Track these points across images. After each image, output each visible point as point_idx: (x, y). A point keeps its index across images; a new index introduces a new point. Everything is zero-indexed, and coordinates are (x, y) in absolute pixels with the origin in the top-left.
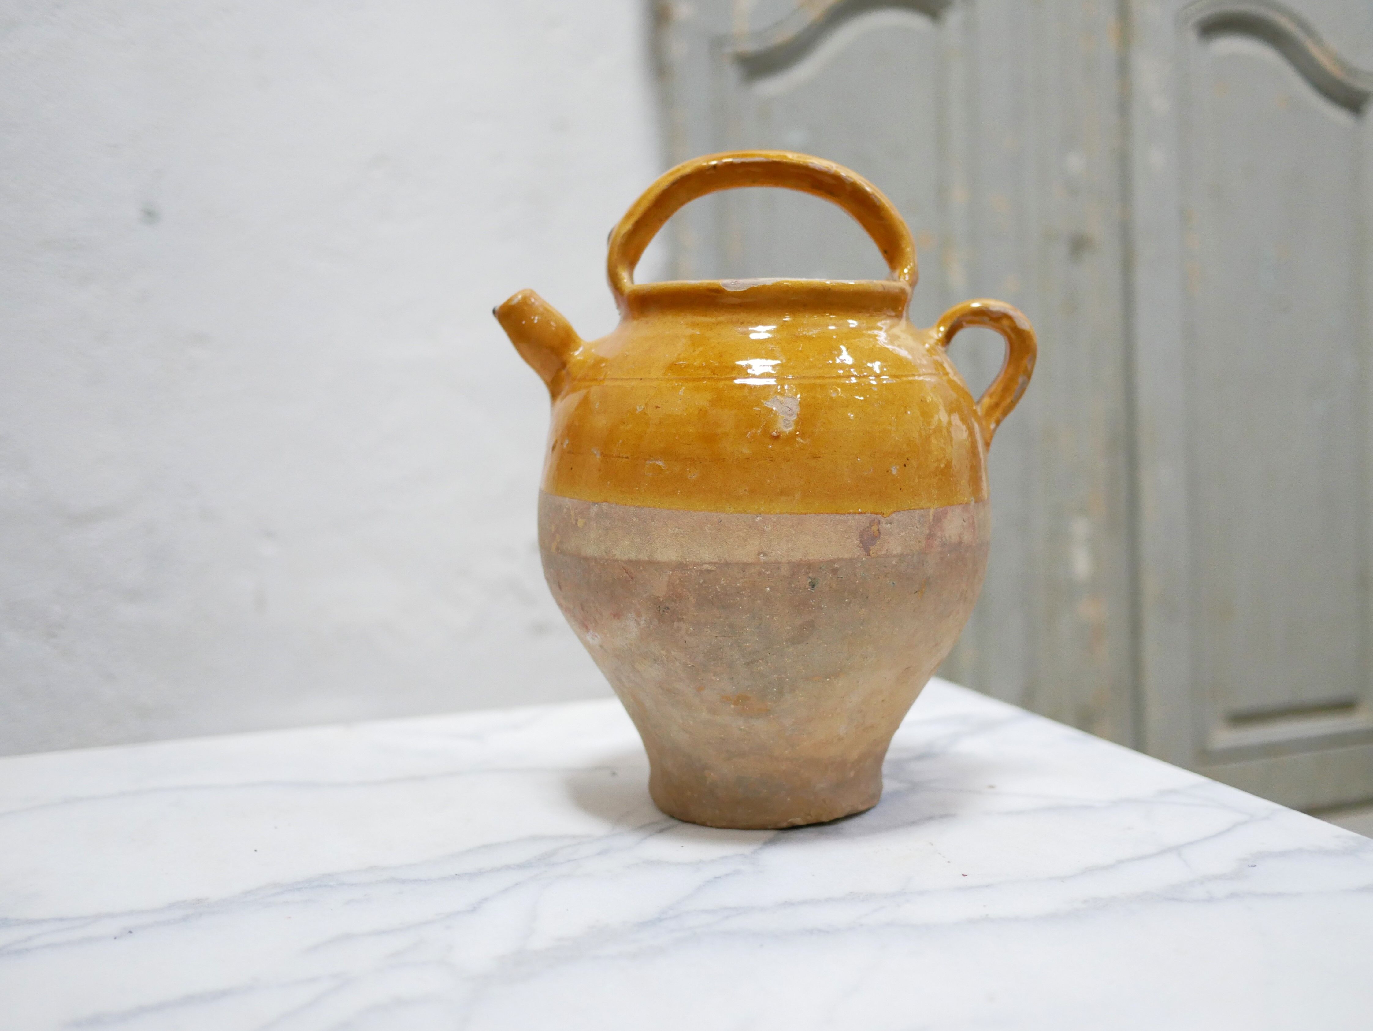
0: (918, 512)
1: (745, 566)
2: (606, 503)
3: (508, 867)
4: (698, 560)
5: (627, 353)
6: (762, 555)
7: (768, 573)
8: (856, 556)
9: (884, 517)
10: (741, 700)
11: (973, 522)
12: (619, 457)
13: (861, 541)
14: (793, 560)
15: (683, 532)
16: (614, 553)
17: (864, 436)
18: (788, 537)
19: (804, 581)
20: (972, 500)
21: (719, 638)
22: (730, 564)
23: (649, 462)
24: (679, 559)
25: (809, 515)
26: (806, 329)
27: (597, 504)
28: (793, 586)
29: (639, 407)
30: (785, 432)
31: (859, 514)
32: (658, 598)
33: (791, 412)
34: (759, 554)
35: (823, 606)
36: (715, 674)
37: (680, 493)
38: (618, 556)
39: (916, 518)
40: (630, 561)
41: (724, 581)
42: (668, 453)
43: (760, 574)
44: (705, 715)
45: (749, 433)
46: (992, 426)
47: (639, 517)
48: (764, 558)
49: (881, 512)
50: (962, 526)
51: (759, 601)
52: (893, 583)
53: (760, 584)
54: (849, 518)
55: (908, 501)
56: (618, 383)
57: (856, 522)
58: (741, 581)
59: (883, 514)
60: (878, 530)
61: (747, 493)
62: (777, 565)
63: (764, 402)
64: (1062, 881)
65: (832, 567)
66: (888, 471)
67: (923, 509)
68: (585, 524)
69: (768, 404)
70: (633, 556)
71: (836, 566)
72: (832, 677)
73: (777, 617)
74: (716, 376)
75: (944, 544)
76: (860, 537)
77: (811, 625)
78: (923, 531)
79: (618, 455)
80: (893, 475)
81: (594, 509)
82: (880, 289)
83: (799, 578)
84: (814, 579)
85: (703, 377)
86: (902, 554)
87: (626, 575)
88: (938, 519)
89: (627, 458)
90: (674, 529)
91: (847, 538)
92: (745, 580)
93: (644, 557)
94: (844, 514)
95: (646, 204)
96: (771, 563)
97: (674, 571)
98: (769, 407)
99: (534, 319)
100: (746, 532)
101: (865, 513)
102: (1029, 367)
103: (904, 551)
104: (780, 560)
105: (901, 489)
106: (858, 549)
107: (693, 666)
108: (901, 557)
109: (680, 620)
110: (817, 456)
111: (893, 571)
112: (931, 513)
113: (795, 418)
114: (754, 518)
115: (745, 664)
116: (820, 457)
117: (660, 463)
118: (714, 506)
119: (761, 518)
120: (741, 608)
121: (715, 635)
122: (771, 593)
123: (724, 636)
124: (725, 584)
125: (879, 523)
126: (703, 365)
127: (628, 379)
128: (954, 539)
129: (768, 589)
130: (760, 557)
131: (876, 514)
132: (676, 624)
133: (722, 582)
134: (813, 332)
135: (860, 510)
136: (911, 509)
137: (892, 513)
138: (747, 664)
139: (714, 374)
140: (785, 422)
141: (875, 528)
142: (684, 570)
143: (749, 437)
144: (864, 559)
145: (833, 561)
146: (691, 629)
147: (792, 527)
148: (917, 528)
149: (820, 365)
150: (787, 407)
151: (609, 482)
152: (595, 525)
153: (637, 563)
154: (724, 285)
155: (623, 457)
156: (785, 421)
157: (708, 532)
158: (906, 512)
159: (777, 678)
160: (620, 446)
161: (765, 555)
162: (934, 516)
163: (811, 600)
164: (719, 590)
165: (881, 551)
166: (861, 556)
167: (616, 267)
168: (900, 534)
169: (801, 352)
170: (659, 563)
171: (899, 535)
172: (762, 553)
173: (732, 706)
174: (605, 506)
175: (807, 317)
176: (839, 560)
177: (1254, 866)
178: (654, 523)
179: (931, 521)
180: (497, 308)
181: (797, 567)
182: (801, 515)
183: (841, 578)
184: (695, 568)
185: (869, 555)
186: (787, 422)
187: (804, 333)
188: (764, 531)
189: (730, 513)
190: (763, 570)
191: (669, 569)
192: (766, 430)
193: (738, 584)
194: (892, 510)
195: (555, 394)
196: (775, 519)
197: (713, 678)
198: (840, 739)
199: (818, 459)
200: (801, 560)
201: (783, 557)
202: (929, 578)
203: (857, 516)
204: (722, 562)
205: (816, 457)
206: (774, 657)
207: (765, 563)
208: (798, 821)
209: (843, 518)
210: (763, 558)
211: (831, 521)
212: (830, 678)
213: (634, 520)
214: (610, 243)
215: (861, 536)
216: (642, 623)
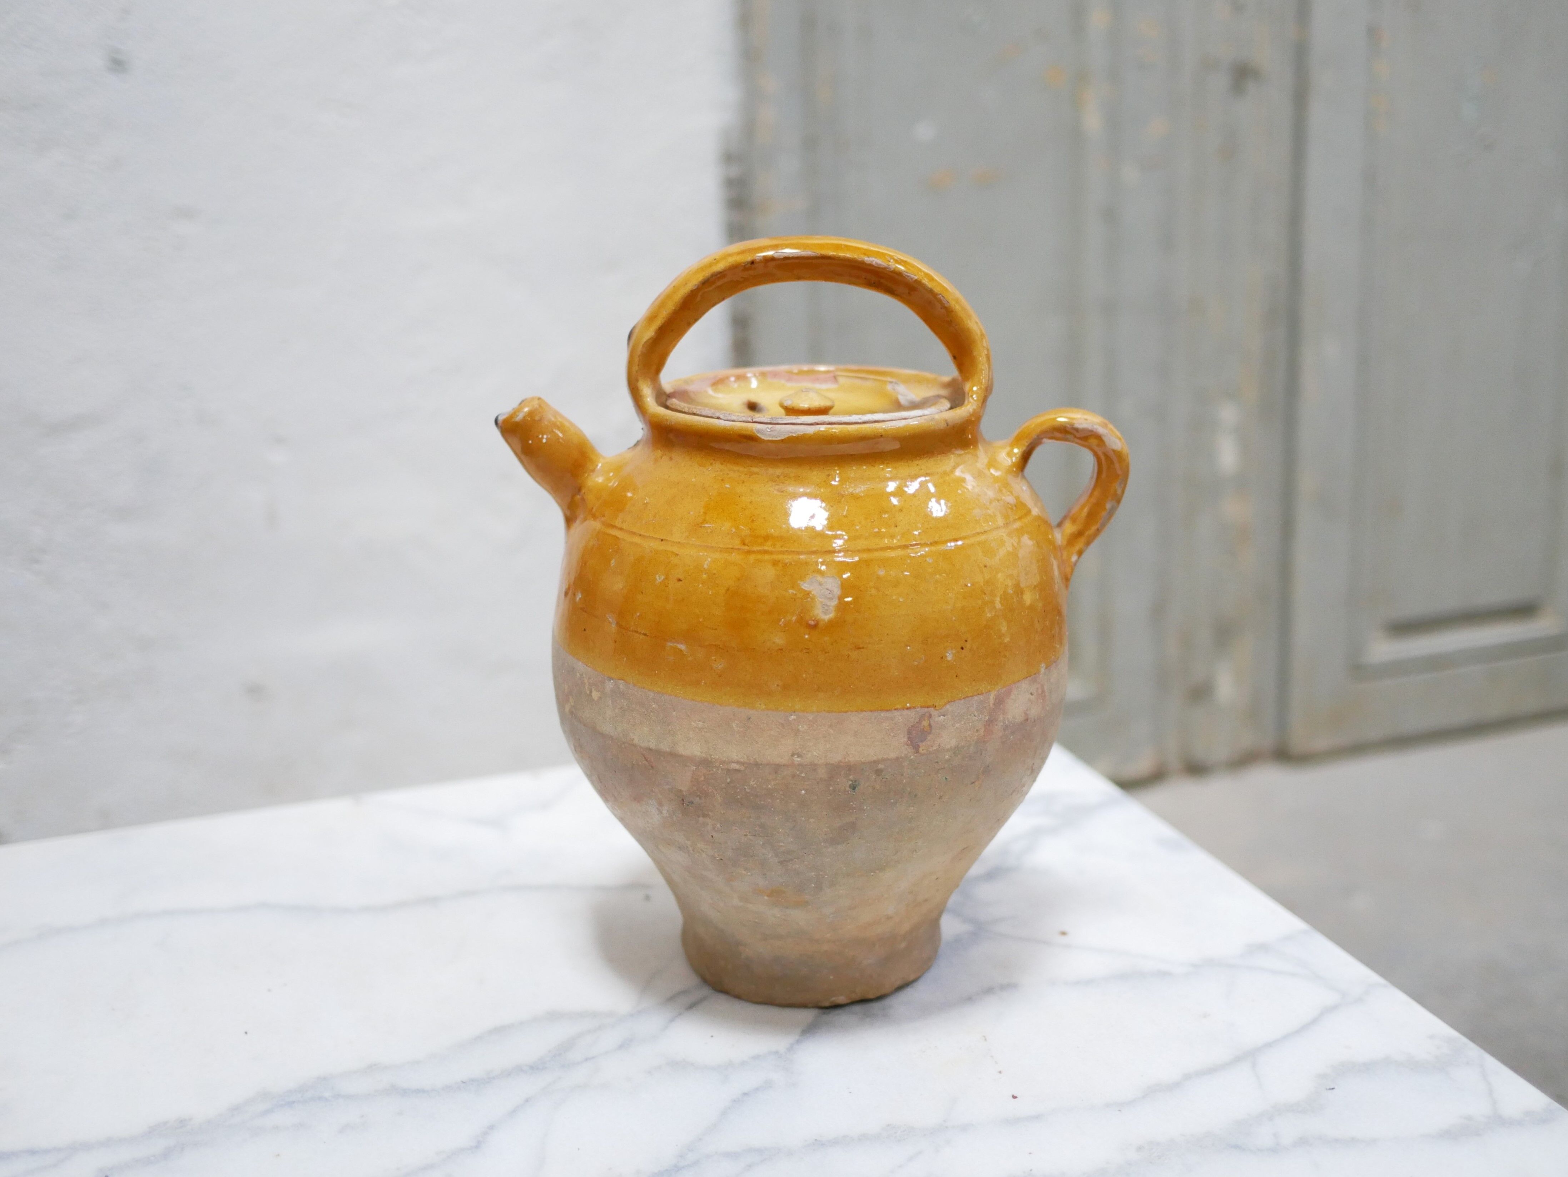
0: (976, 698)
1: (777, 768)
2: (623, 681)
3: (520, 1070)
4: (724, 759)
5: (647, 500)
6: (796, 756)
7: (803, 775)
8: (903, 755)
9: (936, 710)
10: (776, 895)
11: (1043, 691)
12: (637, 632)
13: (909, 739)
14: (832, 762)
15: (708, 726)
16: (632, 738)
17: (916, 620)
18: (825, 737)
19: (844, 783)
20: (1042, 667)
21: (749, 837)
22: (761, 764)
23: (669, 644)
24: (704, 755)
25: (850, 713)
26: (853, 485)
27: (613, 680)
28: (831, 788)
29: (659, 576)
30: (824, 620)
31: (907, 709)
32: (681, 791)
33: (831, 596)
34: (793, 755)
35: (865, 808)
36: (746, 869)
37: (704, 683)
38: (636, 741)
39: (974, 706)
40: (650, 750)
41: (753, 781)
42: (690, 636)
43: (794, 776)
44: (736, 902)
45: (783, 620)
46: (1074, 558)
47: (659, 704)
48: (799, 759)
49: (933, 705)
50: (1029, 700)
51: (793, 804)
52: (946, 779)
53: (794, 786)
54: (896, 714)
55: (965, 688)
56: (636, 540)
57: (903, 718)
58: (773, 783)
59: (935, 706)
60: (930, 725)
61: (779, 689)
62: (814, 767)
63: (801, 583)
64: (1120, 1111)
65: (876, 768)
66: (942, 658)
67: (982, 694)
68: (600, 698)
69: (805, 586)
70: (653, 745)
71: (881, 766)
72: (877, 872)
73: (814, 820)
74: (746, 548)
75: (1006, 727)
76: (908, 735)
77: (853, 826)
78: (981, 719)
79: (636, 630)
80: (949, 662)
81: (609, 685)
82: (943, 426)
83: (838, 780)
84: (855, 781)
85: (731, 546)
86: (957, 747)
87: (645, 762)
88: (1000, 702)
89: (645, 635)
90: (698, 722)
91: (893, 736)
92: (777, 781)
93: (664, 747)
94: (889, 710)
95: (670, 307)
96: (806, 765)
97: (698, 767)
98: (806, 589)
99: (542, 438)
100: (778, 732)
101: (914, 708)
102: (1119, 492)
103: (959, 744)
104: (816, 762)
105: (957, 676)
106: (906, 747)
107: (721, 859)
108: (956, 750)
109: (705, 816)
110: (861, 646)
111: (946, 766)
112: (992, 696)
113: (836, 603)
114: (787, 717)
115: (779, 862)
116: (863, 648)
117: (682, 647)
118: (742, 701)
119: (795, 717)
120: (772, 809)
121: (745, 834)
122: (806, 795)
123: (755, 835)
124: (755, 785)
125: (931, 717)
126: (732, 531)
127: (647, 537)
128: (1020, 718)
129: (803, 792)
130: (794, 758)
131: (928, 707)
132: (701, 819)
133: (752, 783)
134: (860, 489)
135: (908, 705)
136: (968, 697)
137: (946, 704)
138: (781, 863)
139: (744, 544)
140: (824, 608)
141: (925, 723)
142: (709, 767)
143: (782, 625)
144: (912, 757)
145: (877, 762)
146: (718, 825)
147: (831, 726)
148: (975, 716)
149: (867, 534)
150: (827, 589)
151: (625, 659)
152: (610, 701)
153: (658, 753)
154: (759, 431)
155: (640, 633)
156: (824, 606)
157: (736, 729)
158: (962, 701)
159: (814, 875)
160: (637, 619)
161: (799, 756)
162: (996, 699)
163: (852, 802)
164: (748, 790)
165: (932, 747)
166: (909, 754)
167: (637, 381)
168: (955, 726)
169: (846, 517)
170: (681, 756)
171: (953, 727)
172: (797, 754)
173: (766, 898)
174: (621, 685)
175: (854, 468)
176: (884, 760)
177: (1333, 1089)
178: (675, 713)
179: (991, 705)
180: (501, 419)
181: (835, 770)
182: (841, 714)
183: (886, 779)
184: (721, 765)
185: (917, 752)
186: (826, 608)
187: (851, 490)
188: (798, 730)
189: (760, 710)
190: (798, 773)
191: (692, 764)
192: (802, 617)
193: (769, 786)
194: (945, 700)
195: (569, 521)
196: (811, 718)
197: (745, 872)
198: (889, 918)
199: (862, 650)
200: (841, 761)
201: (821, 759)
202: (988, 766)
203: (906, 712)
204: (751, 762)
205: (859, 648)
206: (811, 857)
207: (800, 765)
208: (841, 999)
209: (888, 714)
210: (797, 760)
211: (875, 718)
212: (874, 872)
213: (654, 706)
214: (630, 349)
215: (909, 732)
216: (665, 812)
